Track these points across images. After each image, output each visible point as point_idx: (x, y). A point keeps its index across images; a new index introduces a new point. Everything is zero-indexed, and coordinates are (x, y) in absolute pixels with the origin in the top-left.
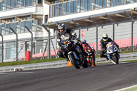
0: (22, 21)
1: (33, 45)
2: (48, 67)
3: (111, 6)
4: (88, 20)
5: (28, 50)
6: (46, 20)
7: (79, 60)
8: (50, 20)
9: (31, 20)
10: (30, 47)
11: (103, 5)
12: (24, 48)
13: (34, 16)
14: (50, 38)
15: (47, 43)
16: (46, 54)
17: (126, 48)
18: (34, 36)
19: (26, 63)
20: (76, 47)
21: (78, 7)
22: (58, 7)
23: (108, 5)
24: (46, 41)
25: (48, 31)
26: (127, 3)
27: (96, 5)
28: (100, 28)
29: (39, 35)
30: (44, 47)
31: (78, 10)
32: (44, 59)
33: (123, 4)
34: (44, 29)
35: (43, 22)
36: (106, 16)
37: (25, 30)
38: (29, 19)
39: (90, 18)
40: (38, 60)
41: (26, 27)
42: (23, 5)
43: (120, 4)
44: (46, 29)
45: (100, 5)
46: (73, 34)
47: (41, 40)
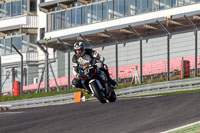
0: (7, 37)
1: (24, 73)
2: (46, 105)
3: (136, 13)
4: (103, 35)
5: (16, 80)
6: (42, 35)
7: (105, 91)
8: (47, 35)
9: (20, 35)
10: (19, 76)
11: (125, 12)
12: (11, 77)
13: (24, 30)
14: (48, 62)
15: (43, 69)
16: (43, 85)
17: (159, 75)
18: (24, 59)
19: (14, 98)
20: (100, 73)
21: (89, 15)
22: (59, 15)
23: (132, 12)
24: (43, 66)
25: (46, 52)
26: (161, 8)
27: (115, 13)
28: (120, 46)
29: (33, 57)
30: (40, 74)
31: (89, 20)
32: (40, 93)
33: (155, 10)
34: (39, 49)
35: (38, 39)
36: (129, 28)
37: (11, 51)
38: (17, 35)
39: (106, 32)
40: (32, 94)
41: (13, 46)
42: (8, 14)
43: (151, 11)
44: (42, 48)
45: (120, 12)
46: (95, 56)
47: (35, 64)
